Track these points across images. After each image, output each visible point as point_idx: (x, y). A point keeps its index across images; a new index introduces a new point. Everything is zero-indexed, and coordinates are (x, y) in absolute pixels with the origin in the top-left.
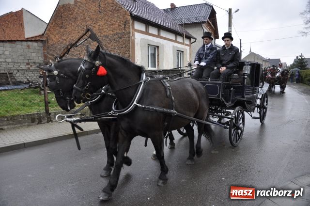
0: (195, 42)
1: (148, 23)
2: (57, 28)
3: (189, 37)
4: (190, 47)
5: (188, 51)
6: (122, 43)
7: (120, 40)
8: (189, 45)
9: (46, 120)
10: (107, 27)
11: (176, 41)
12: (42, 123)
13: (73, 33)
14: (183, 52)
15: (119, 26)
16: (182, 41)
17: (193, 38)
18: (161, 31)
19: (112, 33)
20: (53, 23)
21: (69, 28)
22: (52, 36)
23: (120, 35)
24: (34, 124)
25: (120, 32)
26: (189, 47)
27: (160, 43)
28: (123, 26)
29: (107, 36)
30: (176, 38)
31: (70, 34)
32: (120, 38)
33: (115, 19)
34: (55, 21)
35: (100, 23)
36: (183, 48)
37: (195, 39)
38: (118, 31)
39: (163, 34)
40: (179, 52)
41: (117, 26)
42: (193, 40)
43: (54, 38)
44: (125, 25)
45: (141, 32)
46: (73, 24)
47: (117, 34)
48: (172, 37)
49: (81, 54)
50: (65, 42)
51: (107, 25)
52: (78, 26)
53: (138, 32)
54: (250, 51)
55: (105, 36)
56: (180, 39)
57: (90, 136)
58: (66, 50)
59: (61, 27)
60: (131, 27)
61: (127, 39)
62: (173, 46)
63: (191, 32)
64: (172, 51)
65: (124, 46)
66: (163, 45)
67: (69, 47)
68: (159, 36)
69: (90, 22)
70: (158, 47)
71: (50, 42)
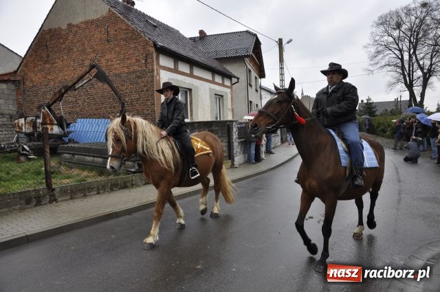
0: (238, 82)
1: (177, 57)
2: (39, 63)
3: (229, 76)
4: (232, 89)
5: (229, 95)
6: (142, 85)
7: (140, 81)
8: (230, 87)
9: (48, 200)
10: (118, 62)
11: (213, 82)
12: (41, 205)
13: (66, 70)
14: (222, 96)
15: (138, 61)
16: (220, 82)
17: (235, 77)
18: (194, 67)
19: (126, 70)
20: (32, 55)
21: (59, 64)
22: (31, 75)
23: (138, 74)
24: (29, 206)
25: (139, 69)
26: (229, 90)
27: (193, 85)
28: (143, 61)
29: (119, 75)
30: (213, 77)
31: (60, 71)
32: (139, 77)
33: (132, 52)
34: (37, 52)
35: (108, 56)
36: (222, 92)
37: (238, 79)
38: (136, 68)
39: (197, 72)
40: (218, 97)
41: (134, 60)
42: (234, 80)
43: (35, 77)
44: (146, 60)
45: (169, 70)
46: (65, 57)
47: (134, 72)
48: (208, 76)
49: (79, 101)
50: (52, 83)
51: (119, 60)
52: (74, 61)
53: (165, 70)
54: (302, 94)
55: (116, 75)
56: (218, 79)
57: (122, 219)
58: (57, 95)
59: (46, 62)
60: (155, 62)
61: (150, 79)
62: (210, 89)
63: (232, 69)
64: (208, 96)
65: (145, 89)
66: (197, 87)
67: (63, 91)
68: (191, 75)
69: (93, 55)
70: (190, 90)
71: (27, 83)
